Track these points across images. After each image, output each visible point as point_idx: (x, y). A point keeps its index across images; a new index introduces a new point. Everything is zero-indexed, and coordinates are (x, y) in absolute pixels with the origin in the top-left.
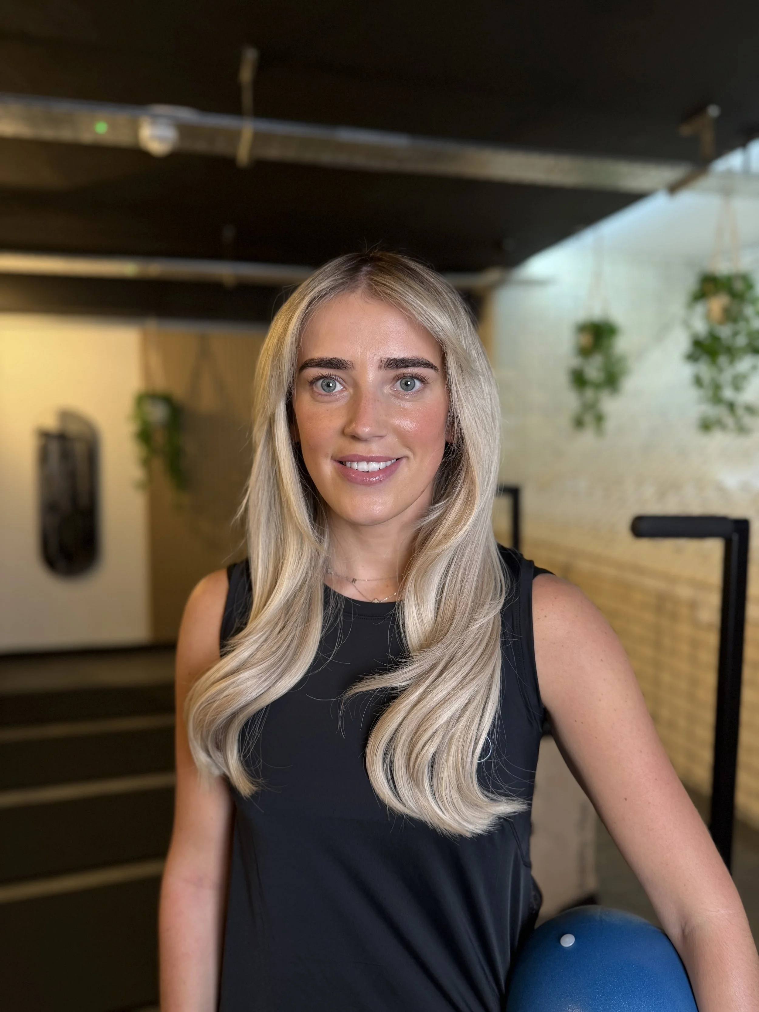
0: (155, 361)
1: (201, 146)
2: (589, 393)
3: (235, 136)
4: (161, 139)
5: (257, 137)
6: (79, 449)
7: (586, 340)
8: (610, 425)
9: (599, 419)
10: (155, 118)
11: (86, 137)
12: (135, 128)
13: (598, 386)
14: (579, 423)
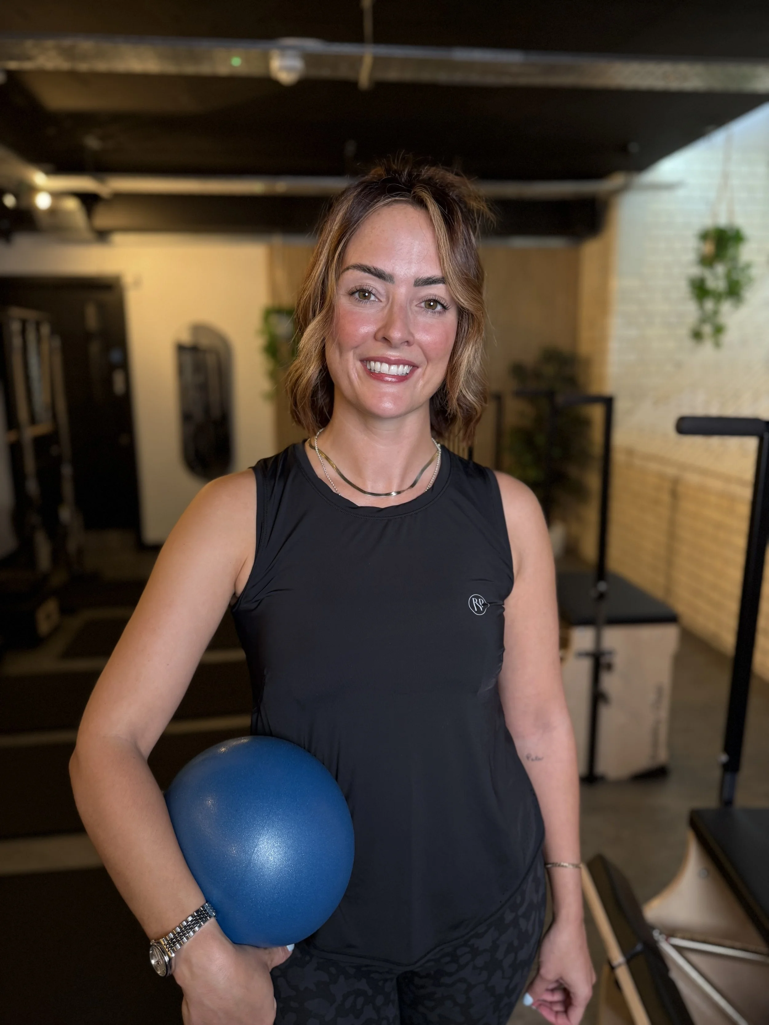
0: (281, 276)
1: (325, 73)
2: (709, 305)
3: (357, 61)
4: (289, 69)
5: (377, 61)
6: (211, 360)
7: (708, 248)
8: (730, 337)
9: (719, 330)
10: (284, 49)
11: (222, 70)
12: (266, 59)
13: (718, 297)
14: (697, 335)
